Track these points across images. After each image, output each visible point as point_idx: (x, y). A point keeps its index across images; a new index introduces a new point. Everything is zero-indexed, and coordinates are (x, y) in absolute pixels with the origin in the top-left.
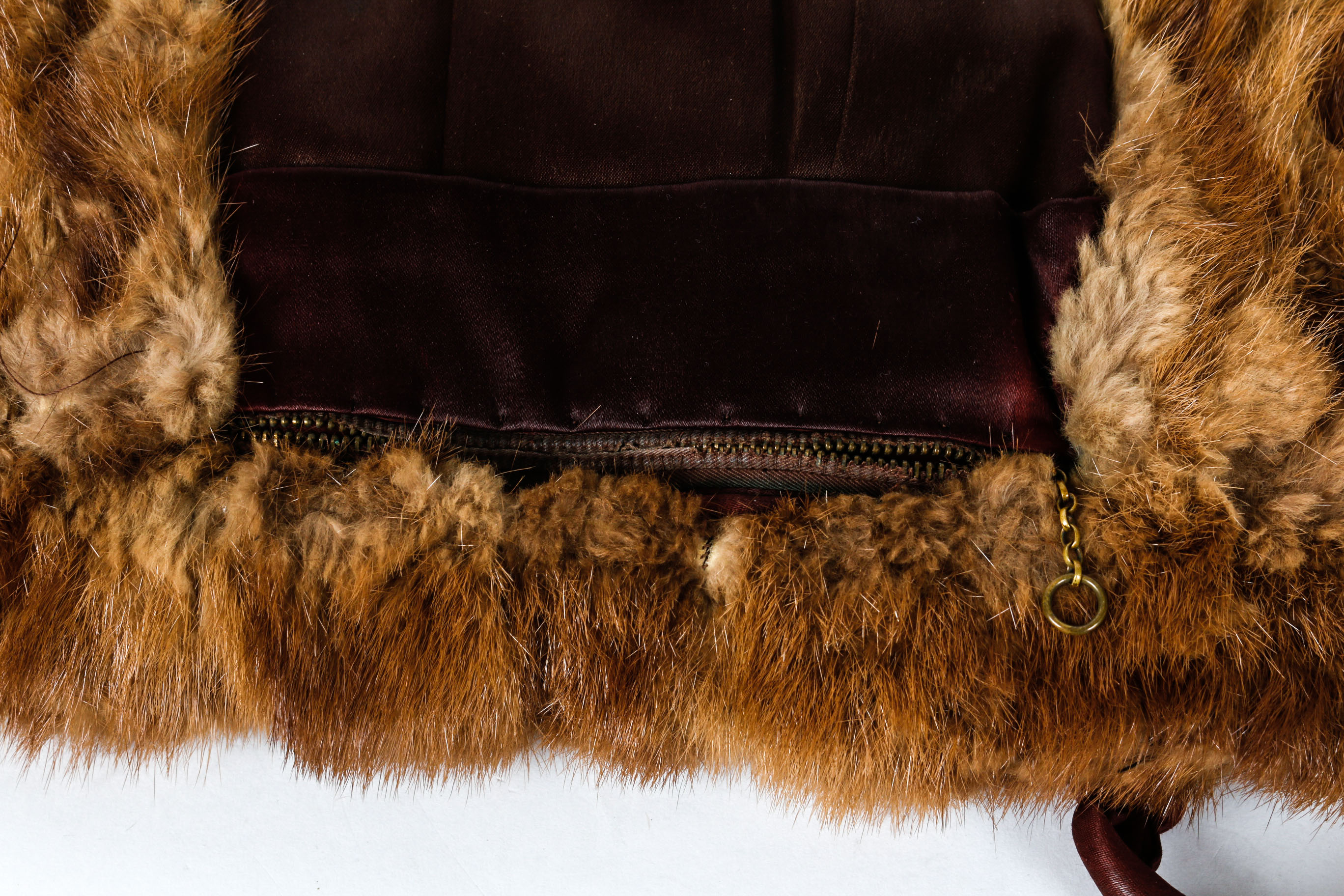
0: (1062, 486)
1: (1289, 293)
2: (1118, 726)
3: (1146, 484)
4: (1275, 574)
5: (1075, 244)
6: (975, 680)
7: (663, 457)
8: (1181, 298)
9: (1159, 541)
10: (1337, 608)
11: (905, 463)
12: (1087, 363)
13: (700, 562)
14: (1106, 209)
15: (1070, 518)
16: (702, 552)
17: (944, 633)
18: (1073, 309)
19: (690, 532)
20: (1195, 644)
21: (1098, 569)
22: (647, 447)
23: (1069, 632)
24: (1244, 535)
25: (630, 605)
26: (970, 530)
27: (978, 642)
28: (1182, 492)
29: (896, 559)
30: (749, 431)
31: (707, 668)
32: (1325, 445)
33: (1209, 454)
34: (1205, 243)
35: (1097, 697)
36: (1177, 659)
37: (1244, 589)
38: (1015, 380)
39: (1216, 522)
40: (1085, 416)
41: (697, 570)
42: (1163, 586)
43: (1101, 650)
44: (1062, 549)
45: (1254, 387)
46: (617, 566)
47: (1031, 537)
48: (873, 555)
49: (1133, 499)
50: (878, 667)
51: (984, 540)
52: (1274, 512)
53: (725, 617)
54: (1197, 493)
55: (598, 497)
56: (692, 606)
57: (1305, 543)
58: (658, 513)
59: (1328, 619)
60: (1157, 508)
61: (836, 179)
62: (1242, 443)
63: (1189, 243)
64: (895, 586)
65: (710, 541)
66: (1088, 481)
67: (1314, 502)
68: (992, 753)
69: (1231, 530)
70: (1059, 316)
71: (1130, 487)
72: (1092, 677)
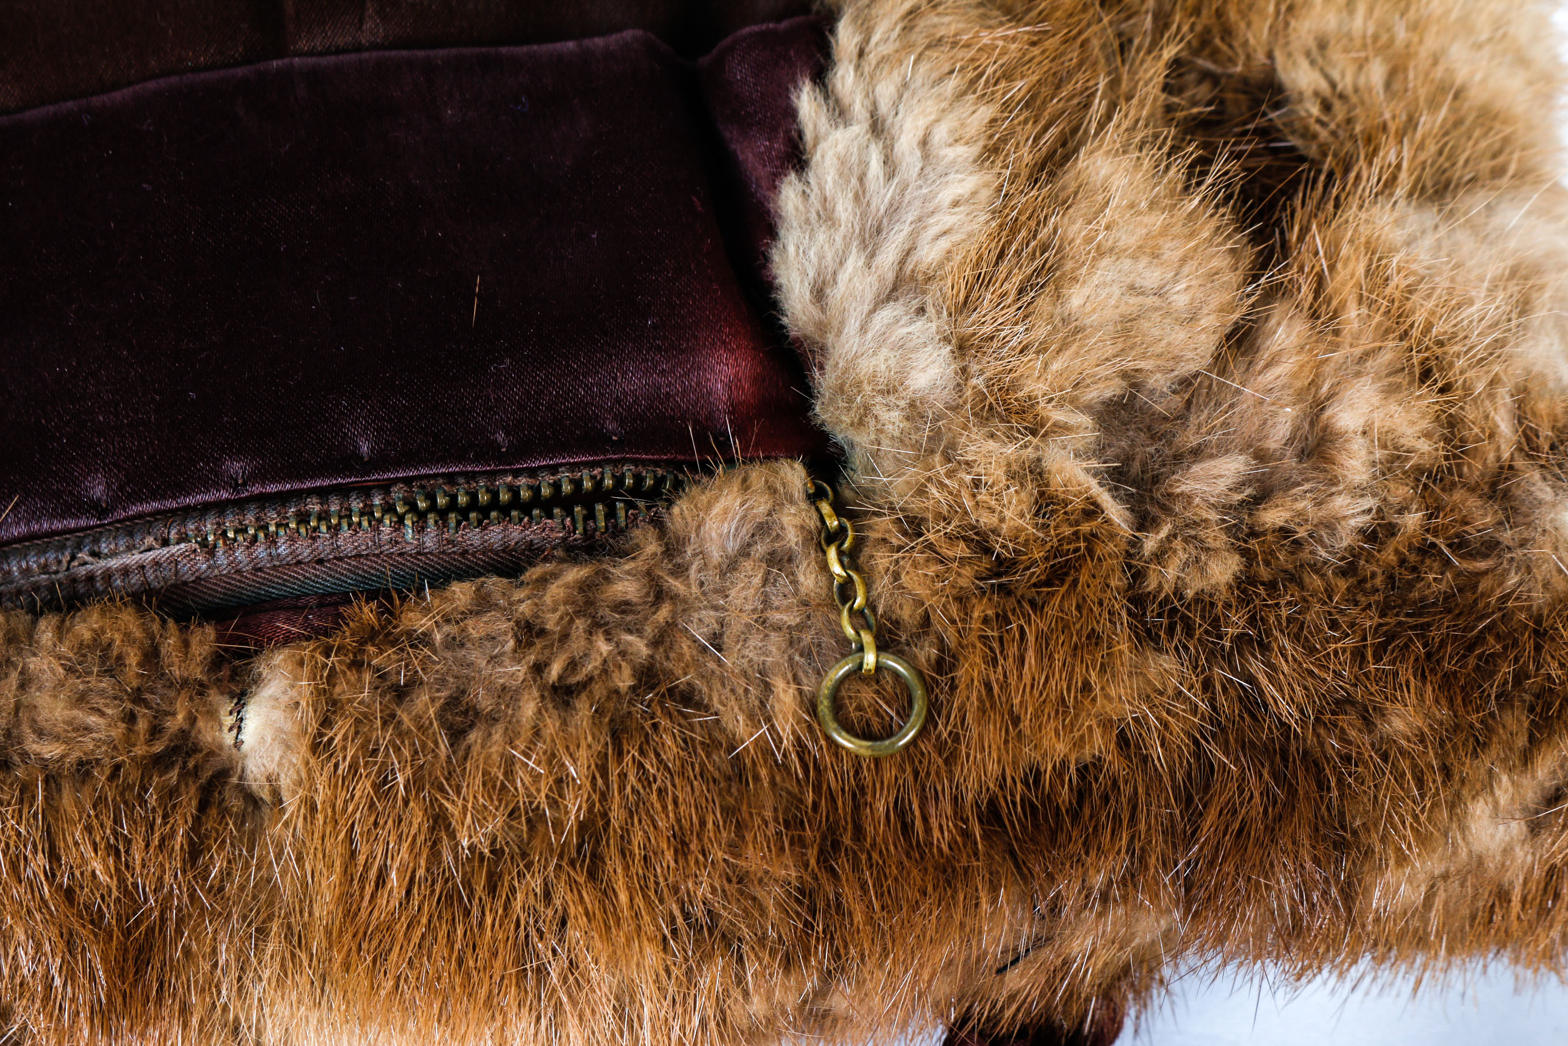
0: (826, 508)
1: (1155, 127)
2: (977, 898)
3: (961, 482)
4: (1198, 598)
5: (789, 98)
6: (724, 860)
7: (143, 567)
8: (975, 161)
9: (999, 575)
10: (1306, 638)
11: (557, 511)
12: (836, 294)
13: (229, 739)
14: (833, 31)
15: (846, 560)
16: (229, 721)
17: (660, 791)
18: (801, 207)
19: (201, 689)
20: (1082, 737)
21: (904, 638)
22: (113, 554)
23: (868, 753)
24: (1135, 543)
25: (115, 833)
26: (680, 608)
27: (720, 794)
28: (1022, 485)
29: (560, 677)
30: (282, 499)
31: (270, 918)
32: (1247, 369)
33: (1057, 416)
34: (1002, 65)
35: (932, 854)
36: (1054, 767)
37: (1148, 631)
38: (724, 342)
39: (1085, 528)
40: (843, 385)
41: (224, 756)
42: (1013, 650)
43: (928, 774)
44: (839, 613)
45: (1116, 291)
46: (84, 770)
47: (785, 602)
48: (521, 676)
49: (945, 510)
50: (559, 867)
51: (707, 621)
52: (1178, 496)
53: (286, 824)
54: (1047, 485)
55: (35, 655)
56: (224, 817)
57: (1238, 539)
58: (140, 665)
59: (1295, 660)
60: (986, 520)
61: (374, 47)
62: (1112, 389)
63: (975, 69)
64: (564, 723)
65: (241, 699)
66: (867, 494)
67: (1242, 468)
68: (779, 977)
69: (1112, 536)
70: (779, 222)
71: (933, 490)
72: (918, 823)
